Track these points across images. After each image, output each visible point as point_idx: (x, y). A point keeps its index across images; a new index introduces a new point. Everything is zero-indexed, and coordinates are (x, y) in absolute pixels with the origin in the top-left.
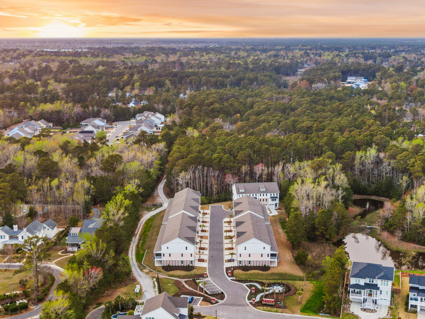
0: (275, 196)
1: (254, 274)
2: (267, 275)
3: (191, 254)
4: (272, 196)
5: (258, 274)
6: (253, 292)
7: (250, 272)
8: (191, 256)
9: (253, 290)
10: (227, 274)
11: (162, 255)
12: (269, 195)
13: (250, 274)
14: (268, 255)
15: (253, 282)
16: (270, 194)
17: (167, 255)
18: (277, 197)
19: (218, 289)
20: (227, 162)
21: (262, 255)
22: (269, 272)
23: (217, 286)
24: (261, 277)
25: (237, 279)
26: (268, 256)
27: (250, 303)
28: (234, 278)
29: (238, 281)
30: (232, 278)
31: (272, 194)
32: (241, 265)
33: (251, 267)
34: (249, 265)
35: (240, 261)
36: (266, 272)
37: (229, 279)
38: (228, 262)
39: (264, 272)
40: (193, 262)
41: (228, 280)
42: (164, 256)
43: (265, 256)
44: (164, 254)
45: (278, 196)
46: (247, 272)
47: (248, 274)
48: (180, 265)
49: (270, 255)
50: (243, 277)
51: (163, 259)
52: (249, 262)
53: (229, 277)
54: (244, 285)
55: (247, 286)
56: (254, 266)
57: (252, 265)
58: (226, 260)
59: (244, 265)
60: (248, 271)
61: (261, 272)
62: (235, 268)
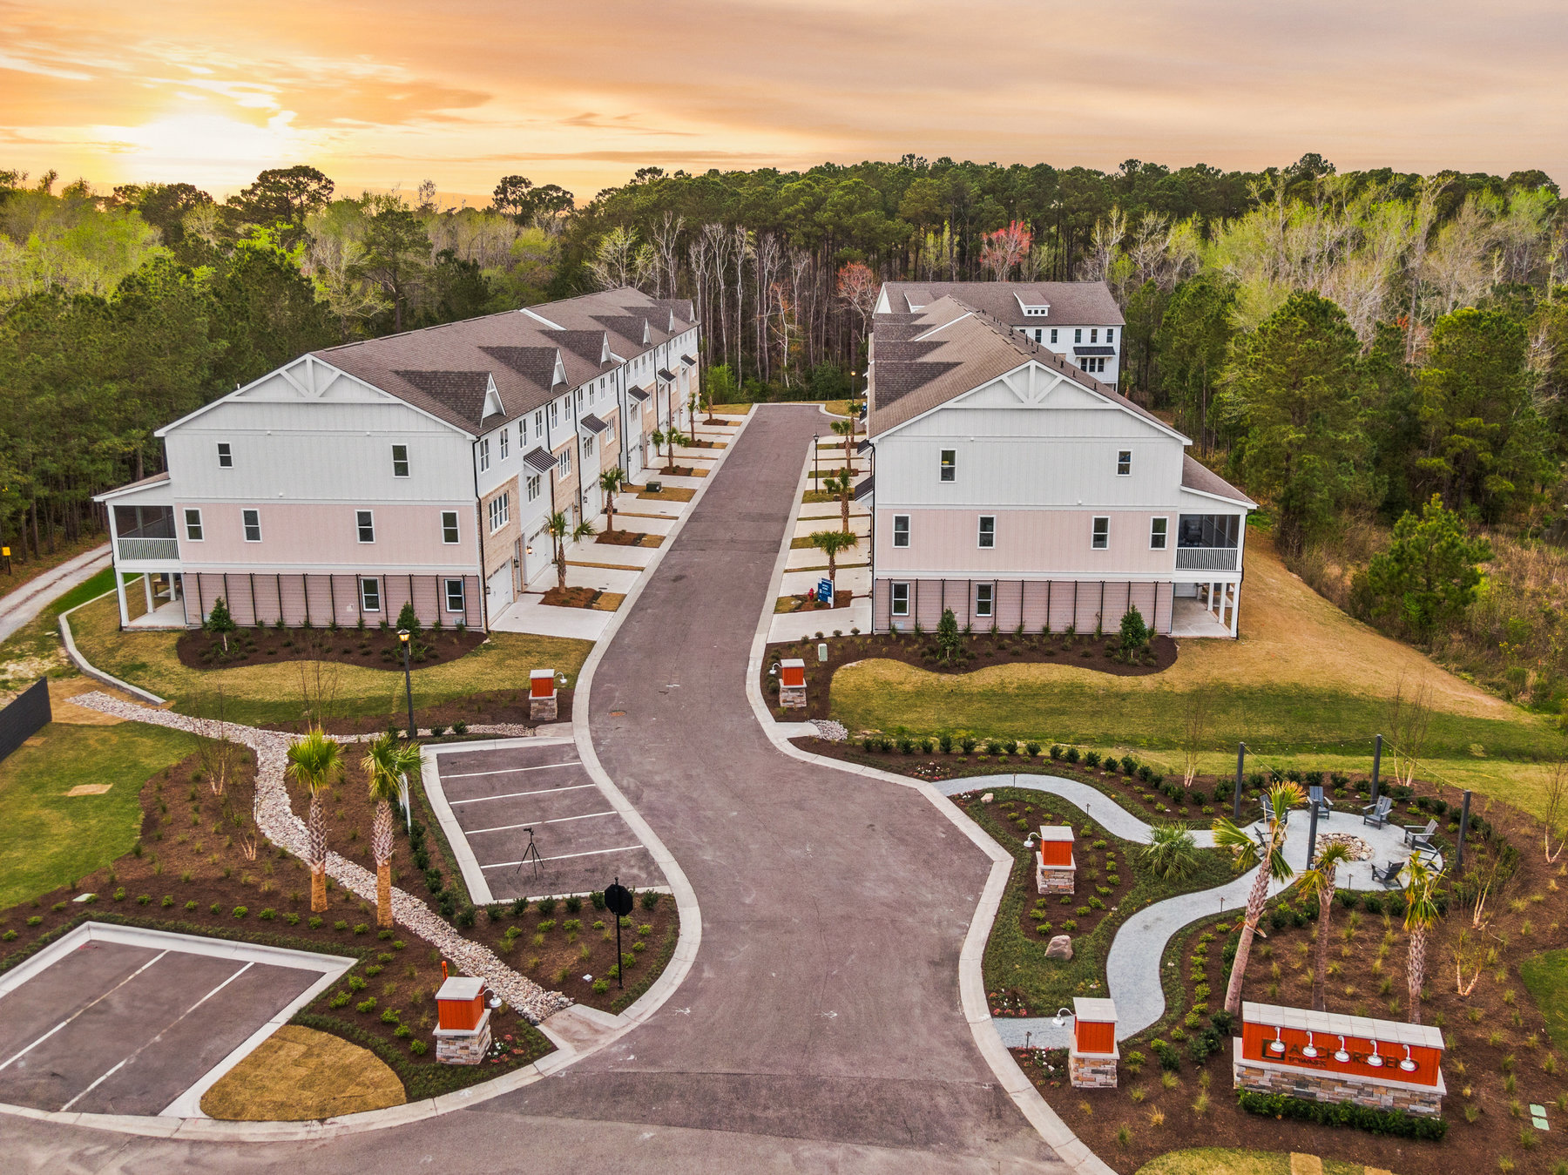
0: (1102, 341)
1: (1030, 692)
2: (1161, 702)
3: (450, 519)
4: (1086, 341)
5: (1073, 693)
6: (1055, 878)
7: (988, 677)
8: (451, 536)
9: (1055, 852)
10: (771, 693)
11: (181, 525)
12: (1066, 335)
13: (992, 696)
14: (1159, 525)
15: (1032, 762)
16: (1071, 332)
17: (223, 529)
18: (1110, 351)
19: (627, 835)
20: (849, 209)
21: (1101, 525)
22: (1175, 678)
23: (621, 805)
24: (1105, 725)
25: (867, 733)
26: (1158, 542)
27: (1024, 1057)
28: (836, 731)
29: (873, 753)
30: (809, 729)
31: (1086, 333)
32: (904, 624)
33: (993, 635)
34: (981, 624)
35: (900, 590)
36: (1147, 682)
37: (780, 734)
38: (798, 609)
39: (1125, 682)
40: (471, 594)
41: (770, 749)
42: (195, 533)
43: (1130, 537)
44: (193, 517)
45: (1116, 344)
46: (963, 678)
47: (970, 697)
48: (349, 615)
49: (1172, 534)
50: (926, 723)
51: (189, 558)
52: (985, 590)
53: (785, 716)
54: (937, 794)
55: (969, 804)
56: (1020, 635)
57: (1007, 623)
58: (780, 601)
59: (931, 623)
60: (968, 669)
61: (1094, 679)
62: (849, 649)
